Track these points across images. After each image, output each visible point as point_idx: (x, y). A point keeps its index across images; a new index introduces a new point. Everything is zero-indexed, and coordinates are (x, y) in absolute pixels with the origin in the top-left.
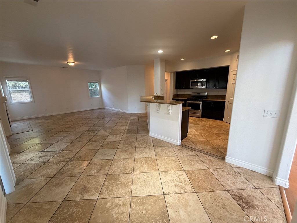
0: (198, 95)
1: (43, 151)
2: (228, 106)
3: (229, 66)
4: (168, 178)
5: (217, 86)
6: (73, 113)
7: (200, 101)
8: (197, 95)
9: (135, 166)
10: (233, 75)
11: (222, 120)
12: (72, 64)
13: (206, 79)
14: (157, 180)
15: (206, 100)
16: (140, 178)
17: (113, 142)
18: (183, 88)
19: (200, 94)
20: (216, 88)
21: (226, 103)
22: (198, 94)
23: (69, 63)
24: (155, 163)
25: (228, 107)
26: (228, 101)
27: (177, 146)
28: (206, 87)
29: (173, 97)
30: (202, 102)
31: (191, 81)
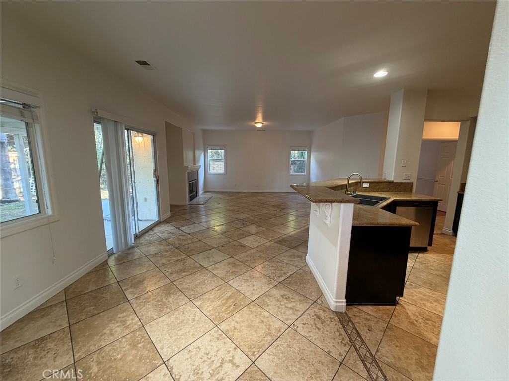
1: (179, 228)
4: (208, 348)
6: (263, 193)
9: (206, 294)
12: (259, 125)
14: (193, 335)
16: (186, 313)
17: (241, 246)
23: (256, 124)
24: (235, 308)
27: (326, 308)
29: (462, 190)
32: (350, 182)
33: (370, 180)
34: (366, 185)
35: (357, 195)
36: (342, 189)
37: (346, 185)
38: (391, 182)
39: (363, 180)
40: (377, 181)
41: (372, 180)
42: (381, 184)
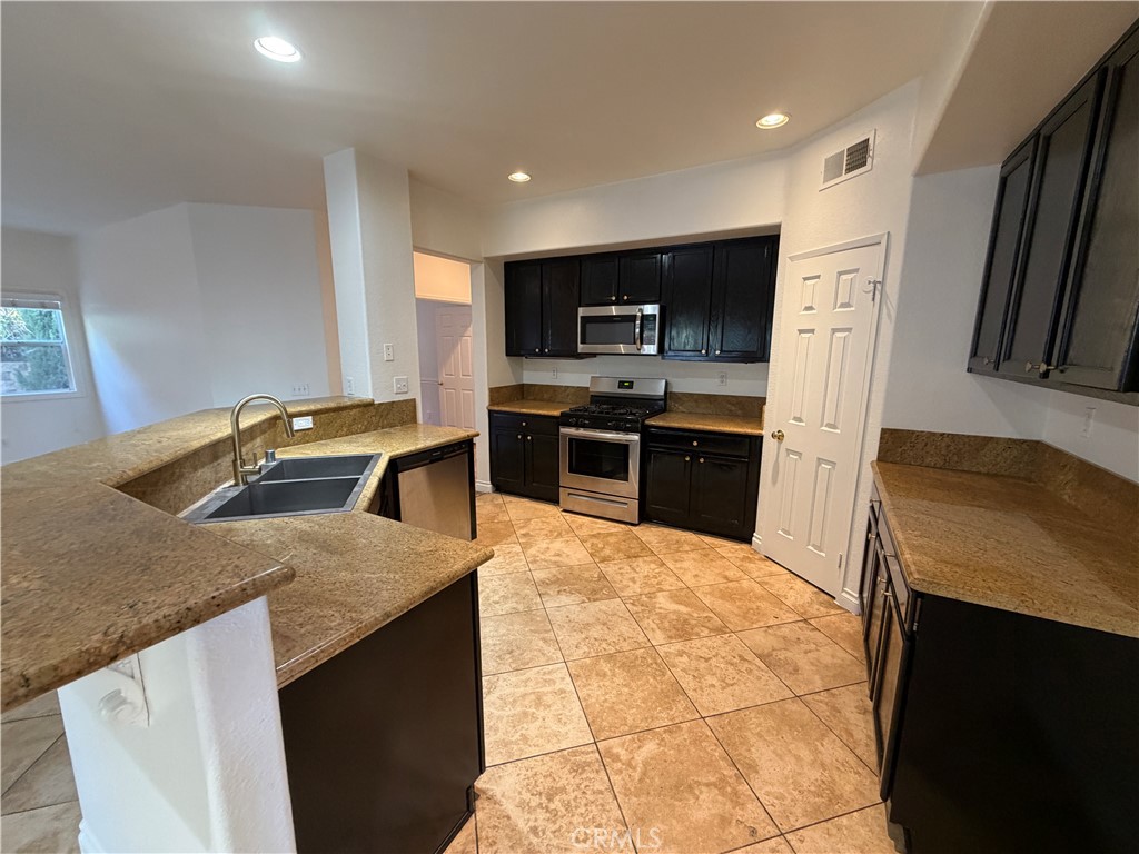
0: (620, 391)
2: (777, 463)
3: (778, 227)
5: (718, 346)
7: (627, 431)
8: (615, 390)
10: (805, 279)
11: (749, 542)
13: (657, 306)
15: (661, 423)
18: (542, 355)
19: (631, 386)
20: (709, 358)
21: (769, 446)
22: (621, 385)
25: (781, 470)
26: (779, 437)
28: (661, 349)
29: (492, 401)
30: (636, 437)
31: (582, 312)
32: (245, 423)
33: (312, 407)
34: (302, 423)
35: (283, 463)
36: (216, 457)
37: (231, 438)
38: (371, 404)
39: (291, 410)
40: (332, 405)
41: (319, 406)
42: (344, 413)
